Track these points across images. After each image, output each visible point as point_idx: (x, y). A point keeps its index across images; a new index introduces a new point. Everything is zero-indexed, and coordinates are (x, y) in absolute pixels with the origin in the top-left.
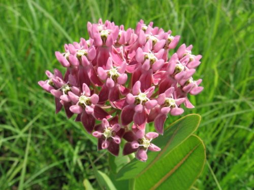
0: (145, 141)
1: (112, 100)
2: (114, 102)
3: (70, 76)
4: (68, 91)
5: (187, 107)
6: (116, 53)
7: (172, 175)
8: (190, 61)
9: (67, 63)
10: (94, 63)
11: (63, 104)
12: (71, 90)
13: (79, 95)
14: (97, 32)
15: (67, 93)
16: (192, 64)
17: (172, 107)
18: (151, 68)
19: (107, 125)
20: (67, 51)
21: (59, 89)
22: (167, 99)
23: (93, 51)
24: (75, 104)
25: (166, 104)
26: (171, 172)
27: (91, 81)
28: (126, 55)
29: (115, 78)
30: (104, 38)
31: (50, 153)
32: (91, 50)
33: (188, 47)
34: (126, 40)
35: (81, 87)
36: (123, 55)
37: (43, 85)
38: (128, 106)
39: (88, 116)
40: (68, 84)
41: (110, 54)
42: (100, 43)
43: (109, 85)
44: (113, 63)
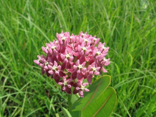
0: (82, 86)
1: (67, 68)
2: (69, 69)
3: (49, 58)
4: (47, 64)
5: (104, 72)
6: (69, 47)
7: (101, 109)
8: (103, 50)
9: (47, 52)
10: (59, 52)
11: (45, 71)
12: (49, 64)
13: (53, 66)
14: (60, 38)
15: (47, 65)
16: (105, 52)
17: (94, 71)
18: (84, 54)
19: (65, 80)
20: (47, 46)
21: (44, 64)
22: (92, 67)
23: (58, 47)
24: (51, 70)
25: (92, 70)
26: (101, 107)
27: (58, 60)
28: (75, 47)
29: (68, 58)
30: (63, 41)
31: (36, 103)
32: (58, 46)
33: (103, 44)
34: (74, 40)
35: (53, 62)
36: (73, 47)
37: (36, 62)
38: (74, 71)
39: (57, 75)
40: (48, 61)
41: (66, 48)
42: (62, 43)
43: (66, 61)
44: (68, 52)
